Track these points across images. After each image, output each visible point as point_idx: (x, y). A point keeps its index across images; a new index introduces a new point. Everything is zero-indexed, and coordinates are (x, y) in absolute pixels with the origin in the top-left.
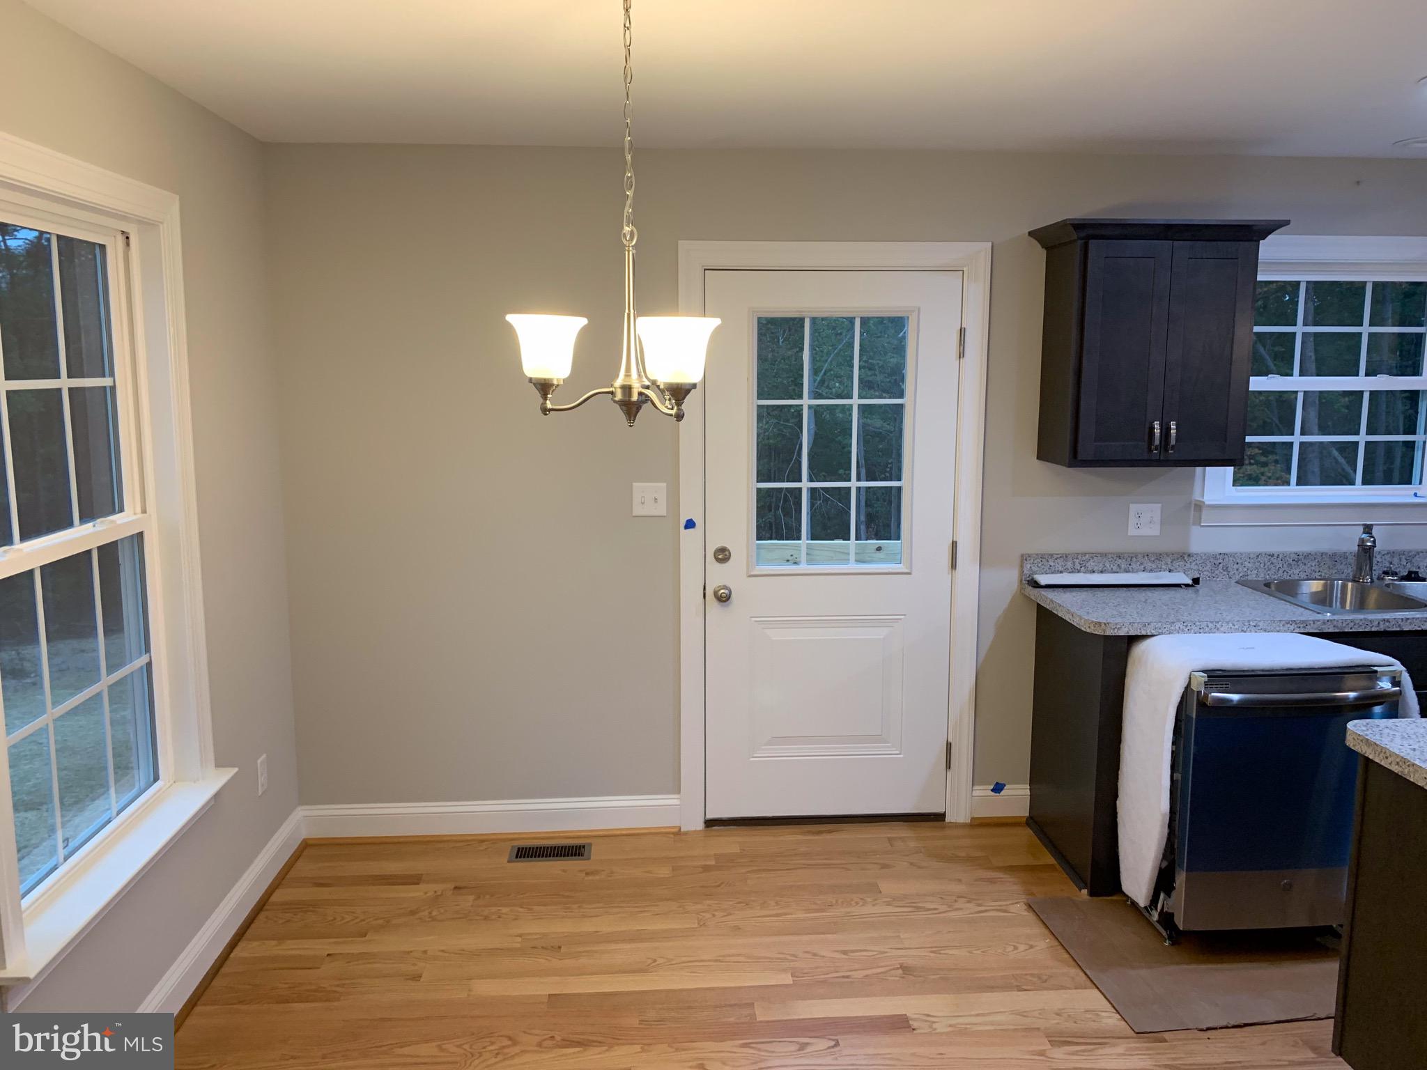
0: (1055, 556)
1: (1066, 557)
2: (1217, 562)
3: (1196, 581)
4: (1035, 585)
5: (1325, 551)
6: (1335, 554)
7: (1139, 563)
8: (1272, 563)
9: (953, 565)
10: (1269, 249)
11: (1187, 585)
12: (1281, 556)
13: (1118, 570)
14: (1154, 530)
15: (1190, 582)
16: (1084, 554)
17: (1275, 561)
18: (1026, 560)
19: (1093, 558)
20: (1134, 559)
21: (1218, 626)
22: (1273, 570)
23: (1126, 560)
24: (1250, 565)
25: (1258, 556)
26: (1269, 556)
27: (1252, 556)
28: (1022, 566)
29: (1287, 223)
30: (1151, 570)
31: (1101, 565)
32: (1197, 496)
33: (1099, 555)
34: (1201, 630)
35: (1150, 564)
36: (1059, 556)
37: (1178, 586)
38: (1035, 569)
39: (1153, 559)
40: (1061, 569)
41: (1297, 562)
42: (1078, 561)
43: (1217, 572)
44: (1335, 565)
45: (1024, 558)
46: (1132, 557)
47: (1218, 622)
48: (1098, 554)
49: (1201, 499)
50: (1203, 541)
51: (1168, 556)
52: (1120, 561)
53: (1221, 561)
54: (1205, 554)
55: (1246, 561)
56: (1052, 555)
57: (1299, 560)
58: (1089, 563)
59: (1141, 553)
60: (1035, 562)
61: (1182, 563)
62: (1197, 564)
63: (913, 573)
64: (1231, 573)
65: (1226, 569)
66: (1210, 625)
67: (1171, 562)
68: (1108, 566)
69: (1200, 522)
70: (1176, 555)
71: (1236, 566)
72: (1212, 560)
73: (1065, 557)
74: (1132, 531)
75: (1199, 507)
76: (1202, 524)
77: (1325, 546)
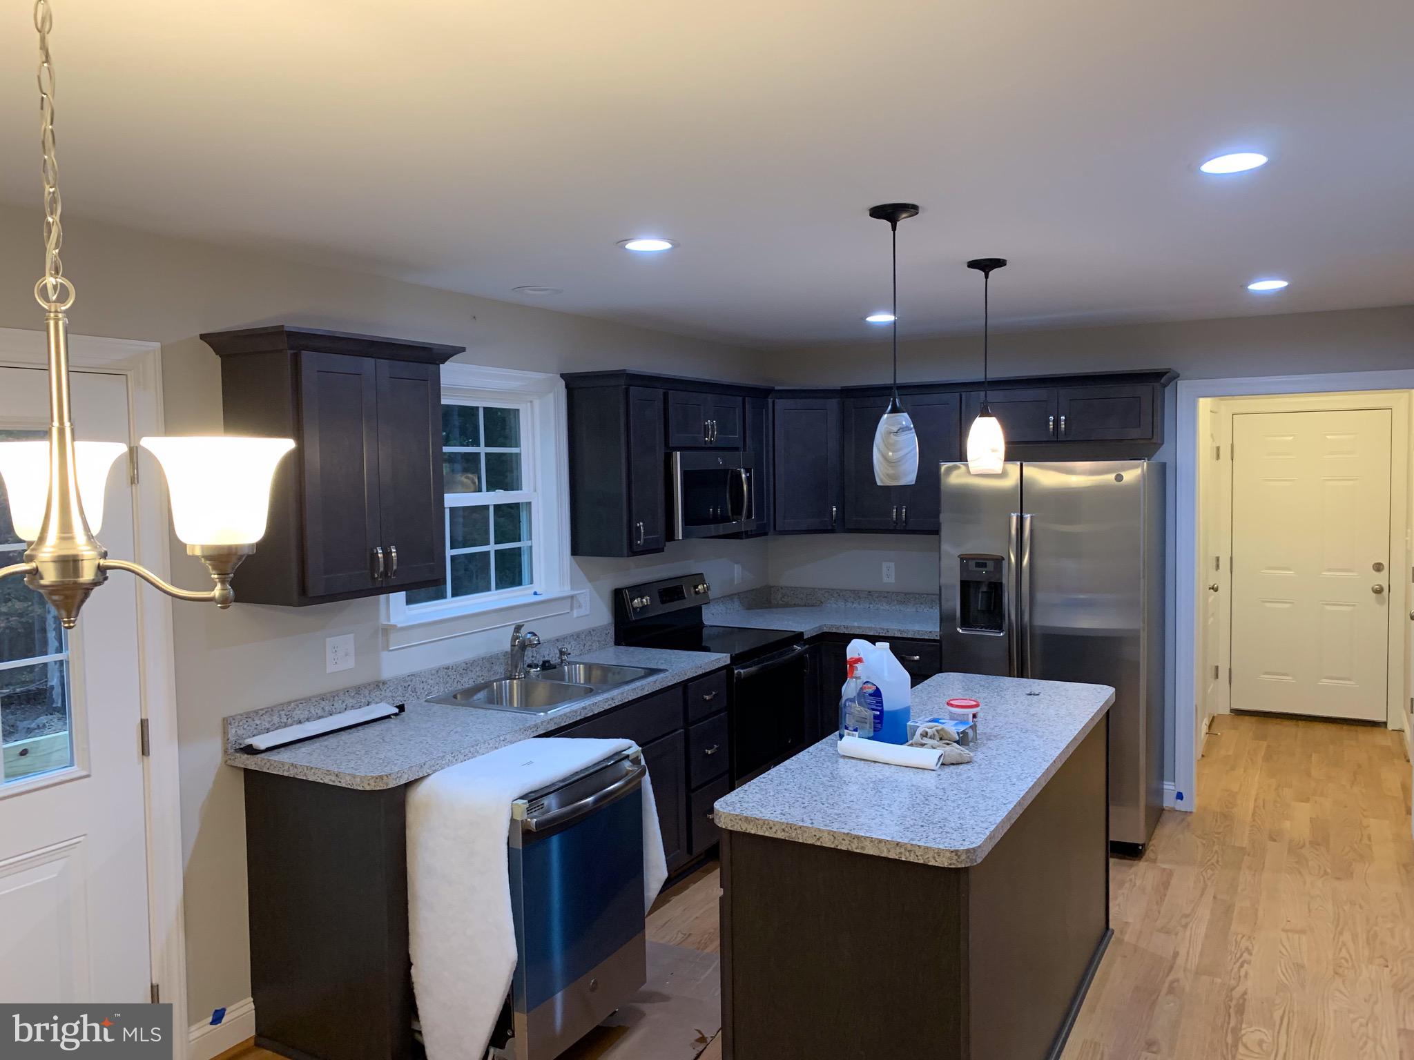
0: (261, 712)
1: (272, 710)
2: (406, 685)
3: (401, 708)
4: (250, 750)
5: (483, 656)
6: (491, 657)
7: (340, 702)
8: (449, 676)
9: (145, 750)
10: (449, 373)
11: (396, 714)
12: (455, 667)
13: (323, 714)
14: (350, 663)
15: (397, 710)
16: (289, 703)
17: (450, 673)
18: (230, 724)
19: (298, 706)
20: (336, 698)
21: (478, 748)
22: (450, 681)
23: (329, 701)
24: (432, 682)
25: (437, 671)
26: (446, 669)
27: (433, 672)
28: (225, 733)
29: (463, 350)
30: (352, 707)
31: (307, 713)
32: (383, 621)
33: (303, 702)
34: (466, 757)
35: (351, 701)
36: (264, 712)
37: (388, 717)
38: (240, 732)
39: (353, 694)
40: (267, 726)
41: (466, 670)
42: (283, 713)
43: (407, 695)
44: (492, 667)
45: (226, 722)
46: (334, 697)
47: (477, 745)
48: (302, 700)
49: (387, 623)
50: (393, 665)
51: (366, 688)
52: (324, 703)
53: (409, 683)
54: (397, 679)
55: (428, 679)
56: (256, 712)
57: (468, 668)
58: (295, 713)
59: (341, 690)
60: (241, 724)
61: (378, 692)
62: (390, 691)
63: (92, 774)
64: (419, 693)
65: (414, 691)
66: (472, 749)
67: (369, 694)
68: (313, 712)
69: (388, 646)
70: (372, 686)
71: (422, 685)
72: (402, 684)
73: (270, 710)
74: (330, 668)
75: (387, 630)
76: (391, 649)
77: (482, 651)
